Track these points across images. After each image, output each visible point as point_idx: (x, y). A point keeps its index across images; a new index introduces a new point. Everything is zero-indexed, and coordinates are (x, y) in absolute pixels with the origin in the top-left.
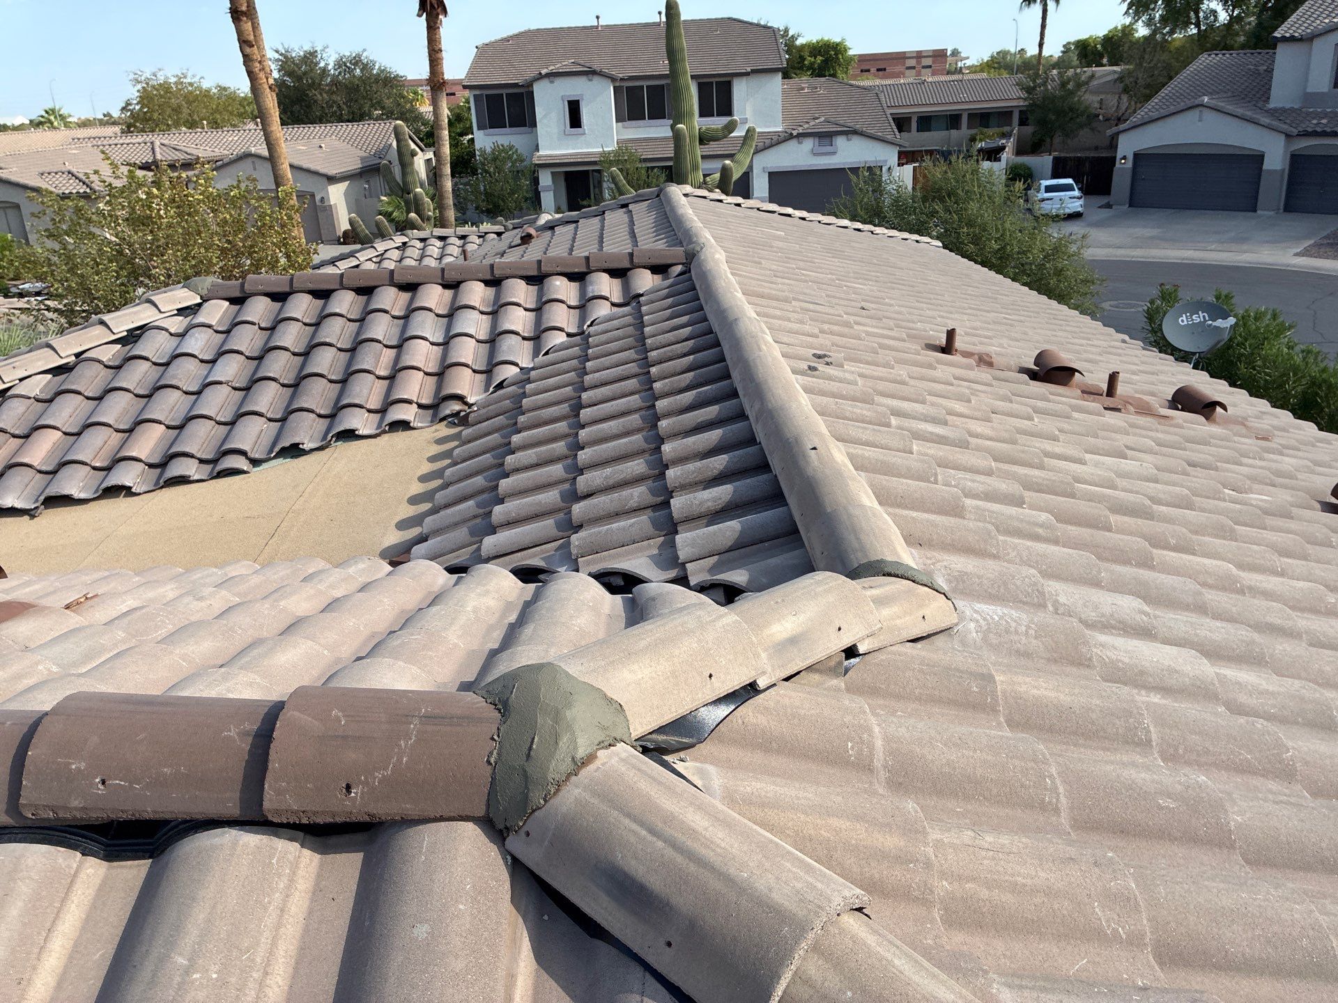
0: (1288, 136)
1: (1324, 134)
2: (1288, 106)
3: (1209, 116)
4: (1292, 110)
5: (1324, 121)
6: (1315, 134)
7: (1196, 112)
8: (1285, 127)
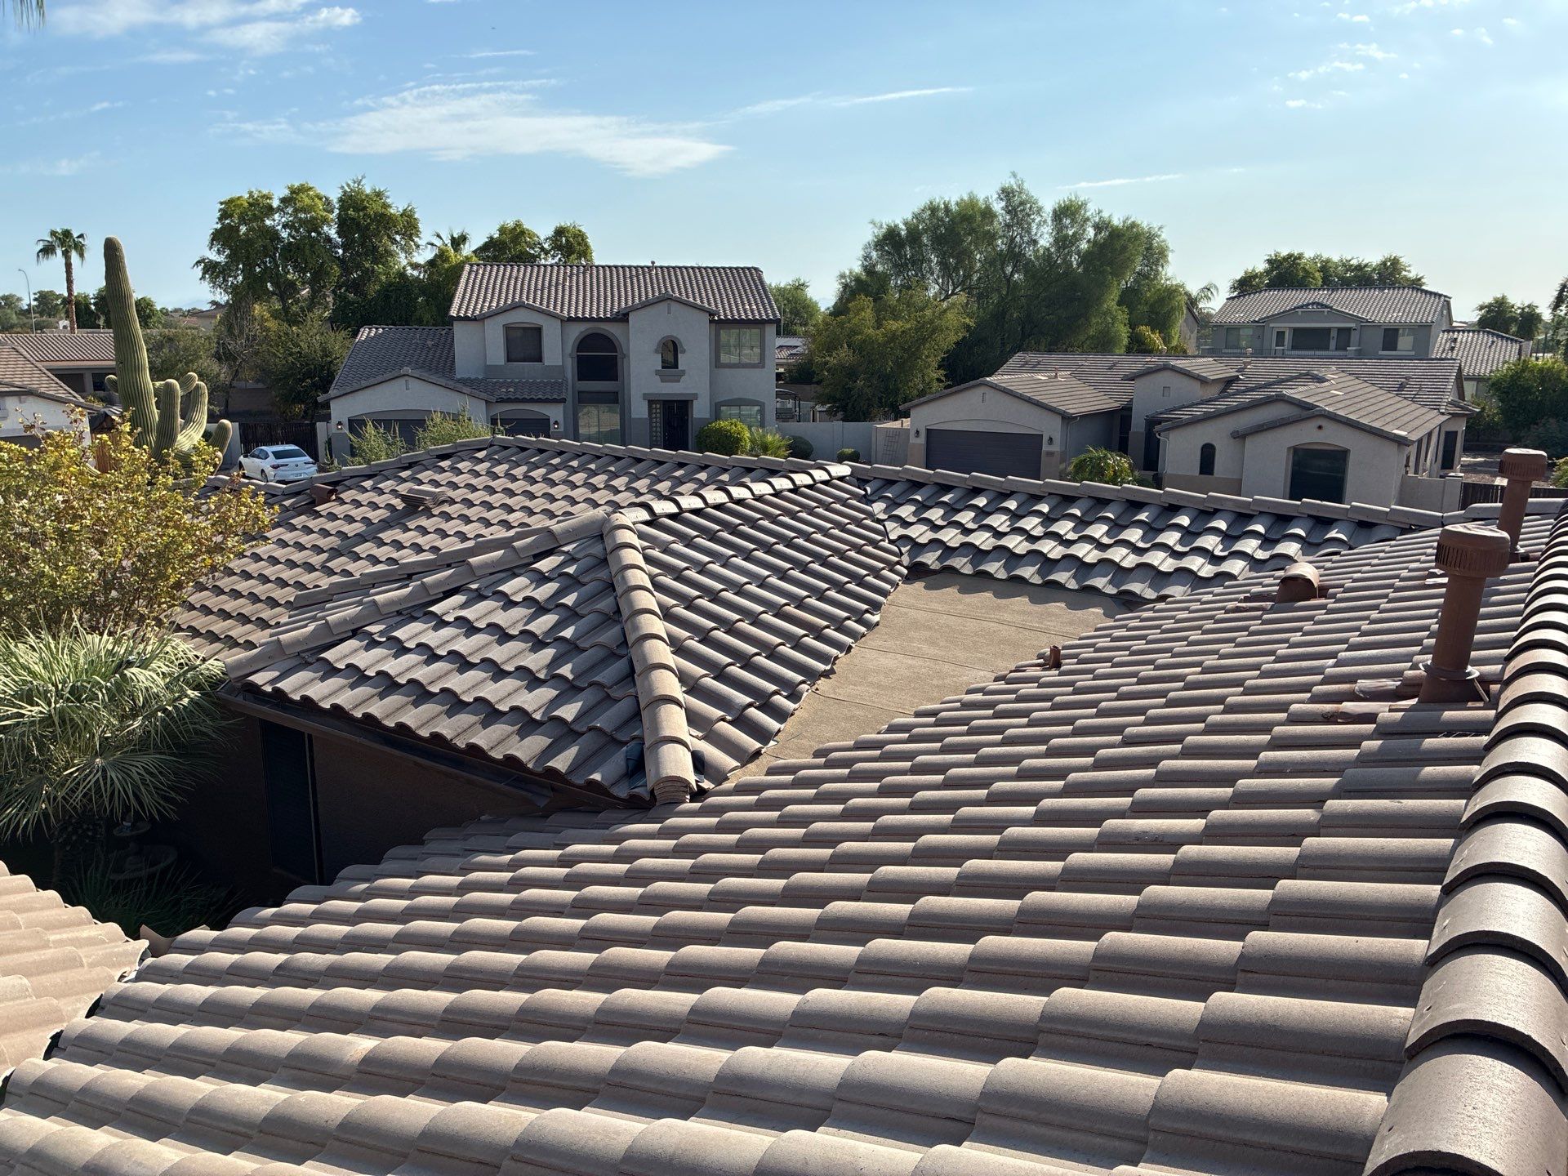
0: (487, 402)
1: (517, 401)
2: (473, 377)
3: (413, 383)
4: (477, 379)
5: (512, 390)
6: (509, 401)
7: (402, 381)
8: (483, 395)
